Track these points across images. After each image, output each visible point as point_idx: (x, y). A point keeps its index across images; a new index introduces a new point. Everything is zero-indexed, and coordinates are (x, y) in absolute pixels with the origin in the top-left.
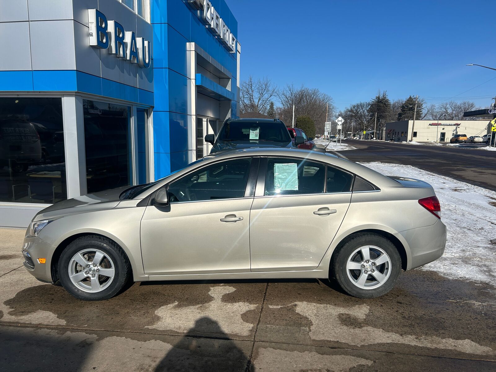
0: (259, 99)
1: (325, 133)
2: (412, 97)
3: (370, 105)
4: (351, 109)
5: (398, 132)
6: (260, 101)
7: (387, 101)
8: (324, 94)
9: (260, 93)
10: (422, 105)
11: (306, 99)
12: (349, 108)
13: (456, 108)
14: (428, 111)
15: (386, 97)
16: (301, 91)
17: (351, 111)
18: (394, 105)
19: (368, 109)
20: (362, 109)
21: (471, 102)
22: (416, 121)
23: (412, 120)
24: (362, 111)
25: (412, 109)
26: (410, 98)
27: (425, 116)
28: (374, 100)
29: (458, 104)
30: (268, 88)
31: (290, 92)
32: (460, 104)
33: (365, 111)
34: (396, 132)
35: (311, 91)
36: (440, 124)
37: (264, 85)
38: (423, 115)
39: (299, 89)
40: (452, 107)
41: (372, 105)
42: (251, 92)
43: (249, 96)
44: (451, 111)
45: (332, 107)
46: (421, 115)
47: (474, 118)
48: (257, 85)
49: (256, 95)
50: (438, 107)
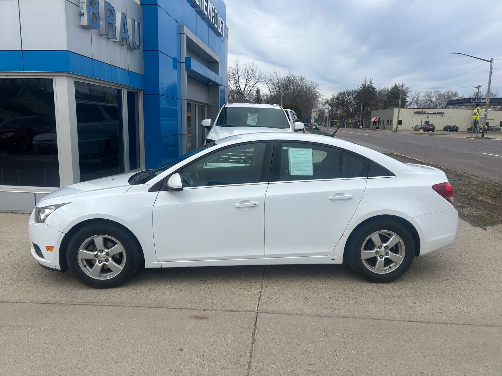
0: (246, 85)
1: (312, 120)
2: (397, 85)
3: (357, 92)
4: (338, 96)
5: (384, 120)
6: (247, 87)
7: (373, 89)
8: (311, 81)
9: (247, 79)
10: (407, 93)
11: (293, 85)
12: (335, 96)
13: (440, 96)
14: (413, 99)
15: (372, 84)
16: (288, 78)
17: (338, 98)
18: (380, 92)
19: (354, 96)
20: (349, 96)
21: (454, 91)
22: (401, 109)
23: (397, 108)
24: (348, 99)
25: (397, 98)
26: (396, 86)
27: (410, 105)
28: (360, 87)
29: (442, 93)
30: (254, 73)
31: (276, 78)
32: (444, 93)
33: (351, 98)
34: (381, 120)
35: (297, 78)
36: (424, 113)
37: (250, 71)
38: (408, 103)
39: (286, 76)
40: (436, 96)
41: (358, 93)
42: (237, 78)
43: (235, 82)
44: (435, 100)
45: (318, 94)
46: (406, 103)
47: (457, 106)
48: (244, 71)
49: (242, 81)
50: (422, 95)
